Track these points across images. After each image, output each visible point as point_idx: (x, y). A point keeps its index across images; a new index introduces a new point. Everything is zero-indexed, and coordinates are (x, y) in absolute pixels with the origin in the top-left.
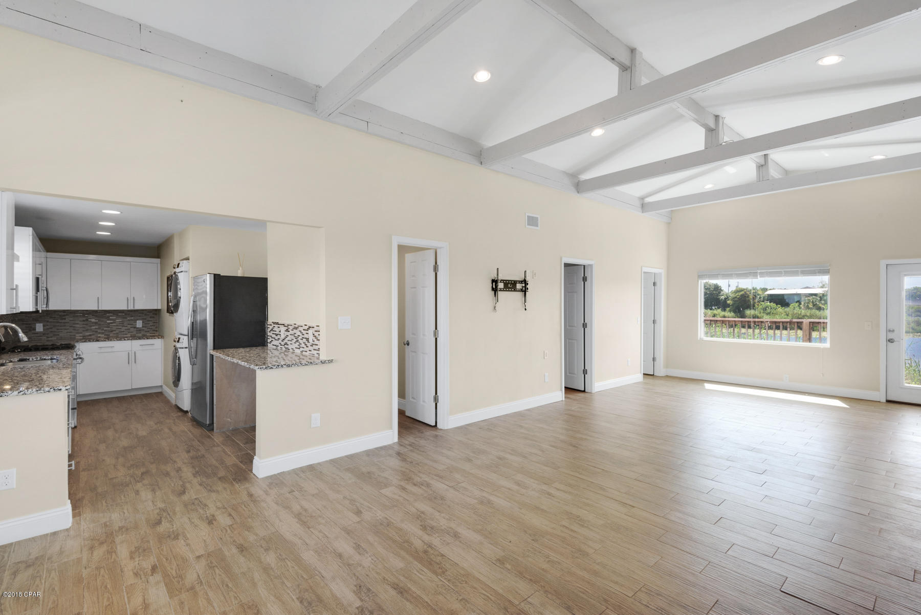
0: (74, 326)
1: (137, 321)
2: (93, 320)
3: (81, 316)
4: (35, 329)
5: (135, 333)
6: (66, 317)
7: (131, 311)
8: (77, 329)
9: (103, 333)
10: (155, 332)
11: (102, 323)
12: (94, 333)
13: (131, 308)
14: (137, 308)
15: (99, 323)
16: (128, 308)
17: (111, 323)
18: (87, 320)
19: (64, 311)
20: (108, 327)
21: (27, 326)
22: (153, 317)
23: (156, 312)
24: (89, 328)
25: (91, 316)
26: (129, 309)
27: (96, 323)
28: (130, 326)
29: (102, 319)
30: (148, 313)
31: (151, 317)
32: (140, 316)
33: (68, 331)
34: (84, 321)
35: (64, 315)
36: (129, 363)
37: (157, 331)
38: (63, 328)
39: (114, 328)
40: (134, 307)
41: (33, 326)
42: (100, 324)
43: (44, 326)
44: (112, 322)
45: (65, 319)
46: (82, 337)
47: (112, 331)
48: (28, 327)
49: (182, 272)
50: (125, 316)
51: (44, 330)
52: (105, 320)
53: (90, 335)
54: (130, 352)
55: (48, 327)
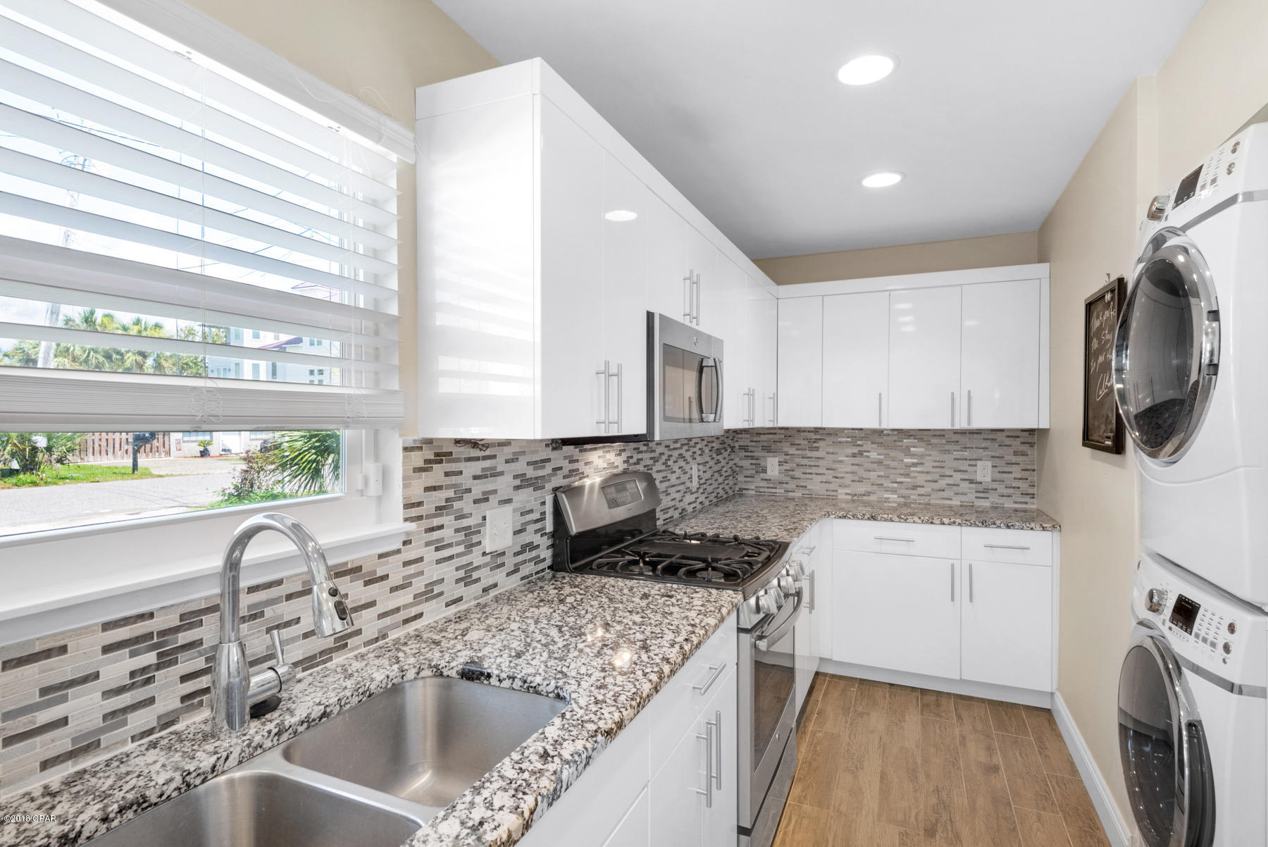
0: (834, 466)
1: (979, 463)
2: (874, 455)
3: (847, 442)
4: (765, 471)
5: (971, 497)
6: (821, 444)
7: (963, 432)
8: (839, 475)
9: (894, 491)
10: (1027, 499)
11: (893, 464)
12: (875, 488)
13: (961, 424)
14: (977, 424)
15: (885, 463)
16: (953, 425)
17: (914, 465)
18: (861, 453)
19: (816, 430)
20: (907, 475)
21: (754, 462)
22: (1024, 454)
23: (1033, 438)
24: (865, 475)
25: (868, 445)
26: (957, 427)
27: (880, 463)
28: (958, 476)
29: (893, 453)
30: (1008, 441)
31: (1016, 453)
32: (985, 448)
33: (824, 478)
34: (854, 455)
35: (816, 441)
36: (953, 599)
37: (1033, 496)
38: (814, 470)
39: (921, 479)
40: (969, 423)
41: (763, 464)
42: (888, 467)
43: (780, 464)
44: (916, 461)
45: (817, 449)
46: (850, 497)
47: (915, 487)
48: (755, 464)
49: (1232, 201)
50: (947, 447)
51: (779, 473)
52: (900, 455)
53: (869, 494)
54: (957, 564)
55: (787, 466)
